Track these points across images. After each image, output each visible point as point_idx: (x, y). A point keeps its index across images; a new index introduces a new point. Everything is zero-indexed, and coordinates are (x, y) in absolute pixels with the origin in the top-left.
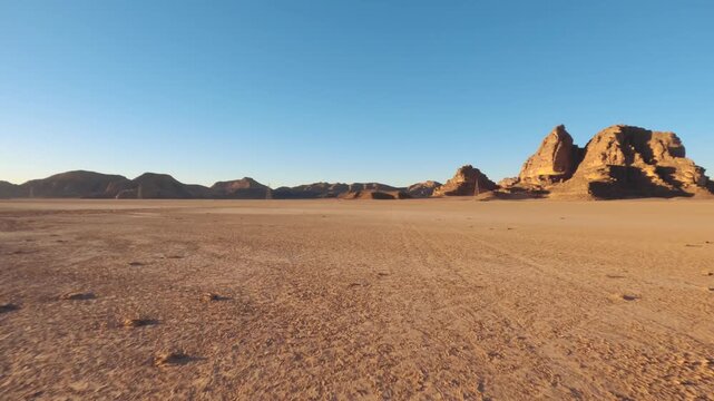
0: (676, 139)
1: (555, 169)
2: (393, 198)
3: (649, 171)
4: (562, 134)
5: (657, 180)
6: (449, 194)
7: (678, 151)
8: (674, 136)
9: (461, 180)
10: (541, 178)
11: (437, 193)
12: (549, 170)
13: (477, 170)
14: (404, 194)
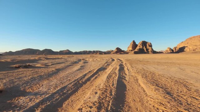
0: (151, 44)
1: (132, 49)
2: (103, 54)
3: (145, 49)
4: (134, 42)
5: (145, 51)
6: (114, 53)
7: (151, 46)
8: (150, 43)
9: (116, 50)
10: (129, 50)
11: (111, 53)
12: (131, 49)
13: (120, 48)
14: (105, 53)
